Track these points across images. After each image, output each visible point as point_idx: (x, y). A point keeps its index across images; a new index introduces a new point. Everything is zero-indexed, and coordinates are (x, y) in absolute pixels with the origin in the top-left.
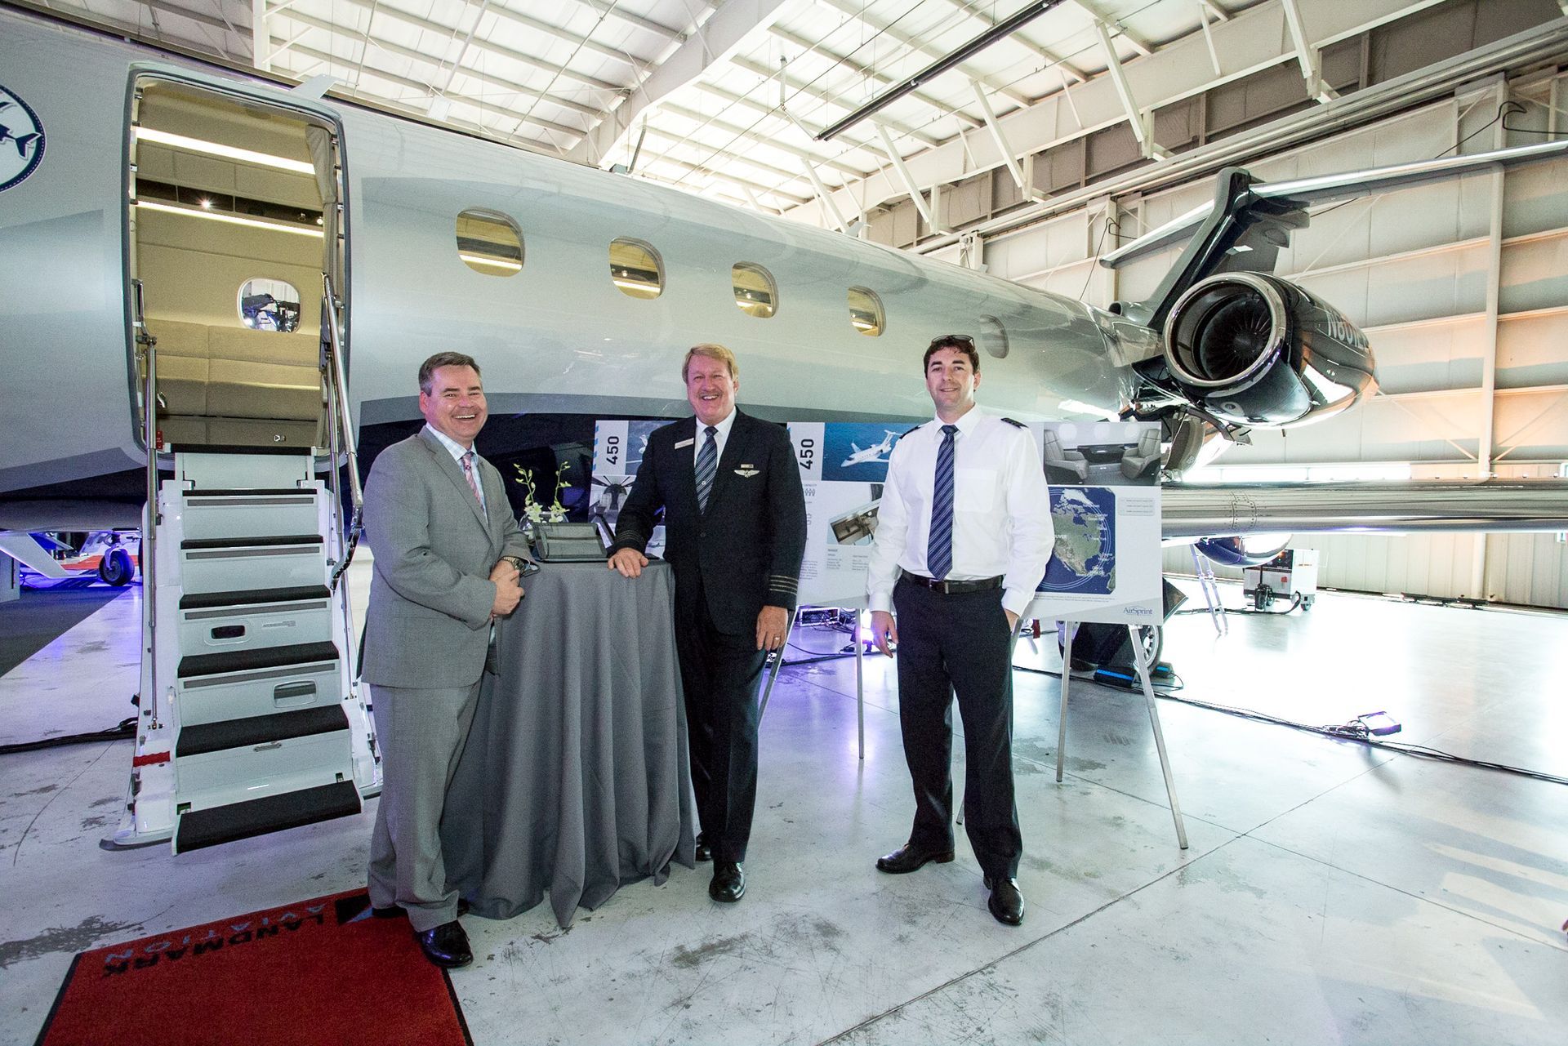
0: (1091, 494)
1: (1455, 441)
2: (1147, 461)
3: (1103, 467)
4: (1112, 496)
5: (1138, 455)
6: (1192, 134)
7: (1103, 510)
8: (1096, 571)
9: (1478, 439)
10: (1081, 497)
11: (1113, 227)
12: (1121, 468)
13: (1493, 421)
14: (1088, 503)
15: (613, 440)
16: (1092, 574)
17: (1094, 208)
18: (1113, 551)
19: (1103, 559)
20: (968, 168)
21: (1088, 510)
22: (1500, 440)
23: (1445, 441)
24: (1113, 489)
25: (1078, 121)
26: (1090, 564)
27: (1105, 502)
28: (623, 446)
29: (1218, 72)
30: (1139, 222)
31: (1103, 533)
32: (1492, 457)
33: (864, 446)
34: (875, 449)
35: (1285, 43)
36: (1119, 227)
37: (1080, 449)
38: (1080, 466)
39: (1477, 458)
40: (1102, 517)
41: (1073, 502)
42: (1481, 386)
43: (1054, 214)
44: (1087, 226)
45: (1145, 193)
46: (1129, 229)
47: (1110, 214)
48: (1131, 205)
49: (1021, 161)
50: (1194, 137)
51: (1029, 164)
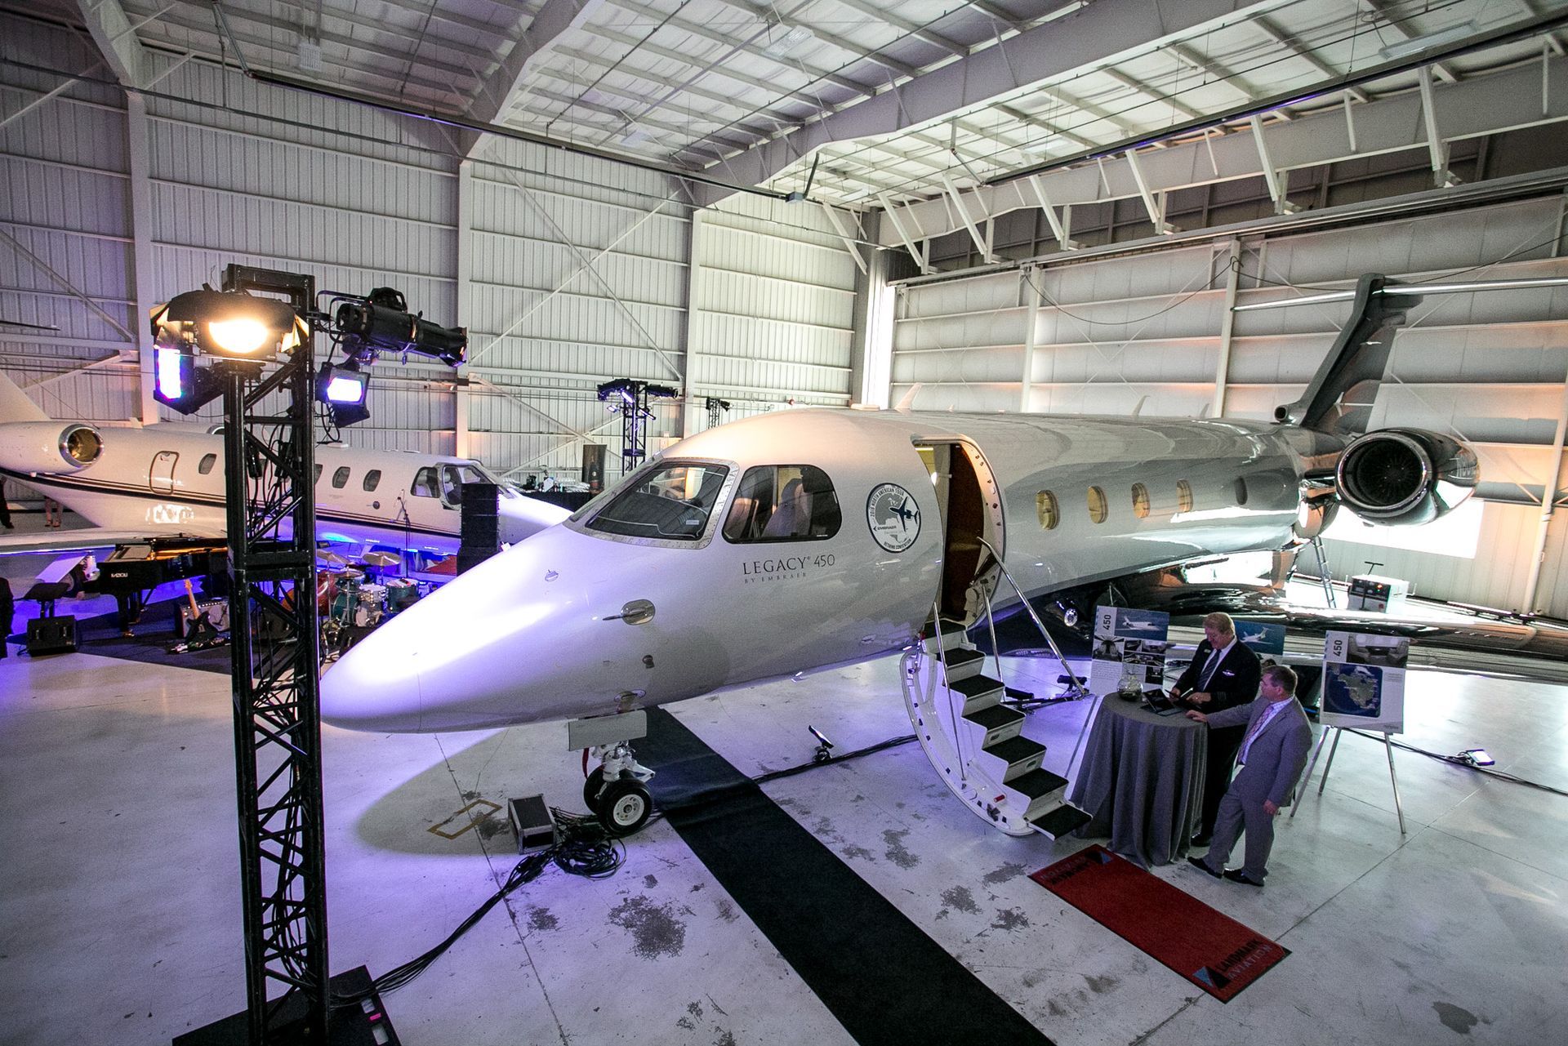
0: (1370, 669)
1: (1525, 486)
2: (1401, 656)
3: (1377, 657)
4: (1381, 671)
5: (1395, 653)
6: (1316, 181)
7: (1375, 678)
8: (1371, 706)
9: (1544, 487)
10: (1365, 671)
11: (1237, 264)
12: (1387, 659)
13: (1559, 472)
14: (1369, 673)
15: (1107, 617)
16: (1368, 707)
17: (1220, 246)
18: (1380, 697)
19: (1375, 700)
20: (1101, 195)
21: (1368, 677)
22: (1561, 487)
23: (1516, 485)
24: (1381, 667)
25: (1215, 167)
26: (1368, 703)
27: (1378, 674)
28: (1113, 621)
29: (1353, 148)
30: (1260, 263)
31: (1375, 688)
32: (1554, 501)
33: (1251, 634)
34: (1257, 636)
35: (1419, 131)
36: (1241, 264)
37: (1367, 647)
38: (1366, 655)
39: (1541, 501)
40: (1375, 681)
41: (1361, 672)
42: (1552, 444)
43: (1180, 245)
44: (1212, 260)
45: (1268, 236)
46: (1249, 267)
47: (1235, 251)
48: (1255, 244)
49: (1156, 196)
50: (1317, 186)
51: (1163, 200)
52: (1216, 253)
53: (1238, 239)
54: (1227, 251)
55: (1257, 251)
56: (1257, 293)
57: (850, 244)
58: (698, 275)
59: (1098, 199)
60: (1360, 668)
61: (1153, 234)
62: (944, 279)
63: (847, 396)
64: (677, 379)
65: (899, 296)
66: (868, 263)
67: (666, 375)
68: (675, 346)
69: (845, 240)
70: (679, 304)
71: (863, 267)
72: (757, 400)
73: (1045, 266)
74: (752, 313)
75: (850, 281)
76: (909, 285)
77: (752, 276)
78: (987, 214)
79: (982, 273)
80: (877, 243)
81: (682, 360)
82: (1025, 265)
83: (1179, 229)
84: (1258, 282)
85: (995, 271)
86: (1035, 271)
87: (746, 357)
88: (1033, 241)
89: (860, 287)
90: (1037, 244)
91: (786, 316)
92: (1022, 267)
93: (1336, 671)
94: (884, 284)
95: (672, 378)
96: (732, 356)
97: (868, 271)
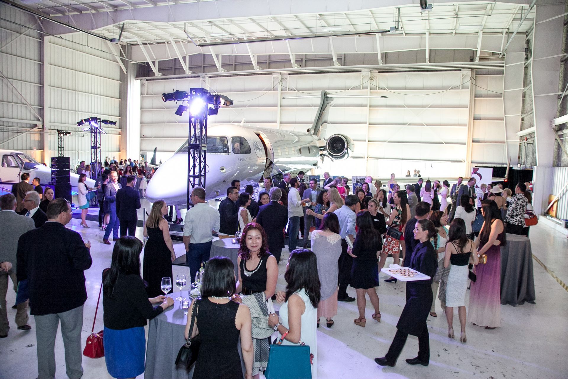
11: (280, 82)
17: (275, 76)
25: (273, 49)
29: (313, 51)
30: (288, 83)
35: (329, 49)
36: (282, 83)
43: (261, 74)
44: (273, 81)
45: (289, 74)
46: (284, 84)
47: (280, 78)
48: (285, 76)
49: (254, 55)
50: (302, 59)
51: (256, 57)
52: (274, 78)
53: (280, 74)
54: (277, 78)
55: (286, 78)
56: (287, 93)
57: (118, 59)
58: (48, 69)
59: (232, 54)
60: (359, 184)
61: (253, 69)
62: (165, 79)
63: (120, 130)
64: (39, 120)
65: (142, 85)
66: (127, 68)
67: (32, 118)
68: (36, 103)
69: (116, 57)
70: (37, 82)
71: (124, 70)
72: (78, 131)
73: (210, 77)
74: (74, 89)
75: (117, 76)
76: (147, 80)
77: (73, 71)
78: (186, 54)
79: (183, 78)
80: (131, 60)
81: (41, 111)
82: (203, 76)
83: (261, 68)
84: (288, 89)
85: (189, 77)
86: (207, 78)
87: (72, 110)
88: (202, 66)
89: (123, 80)
90: (204, 67)
91: (90, 91)
92: (201, 76)
93: (355, 185)
94: (134, 79)
95: (36, 119)
96: (65, 109)
97: (127, 72)
